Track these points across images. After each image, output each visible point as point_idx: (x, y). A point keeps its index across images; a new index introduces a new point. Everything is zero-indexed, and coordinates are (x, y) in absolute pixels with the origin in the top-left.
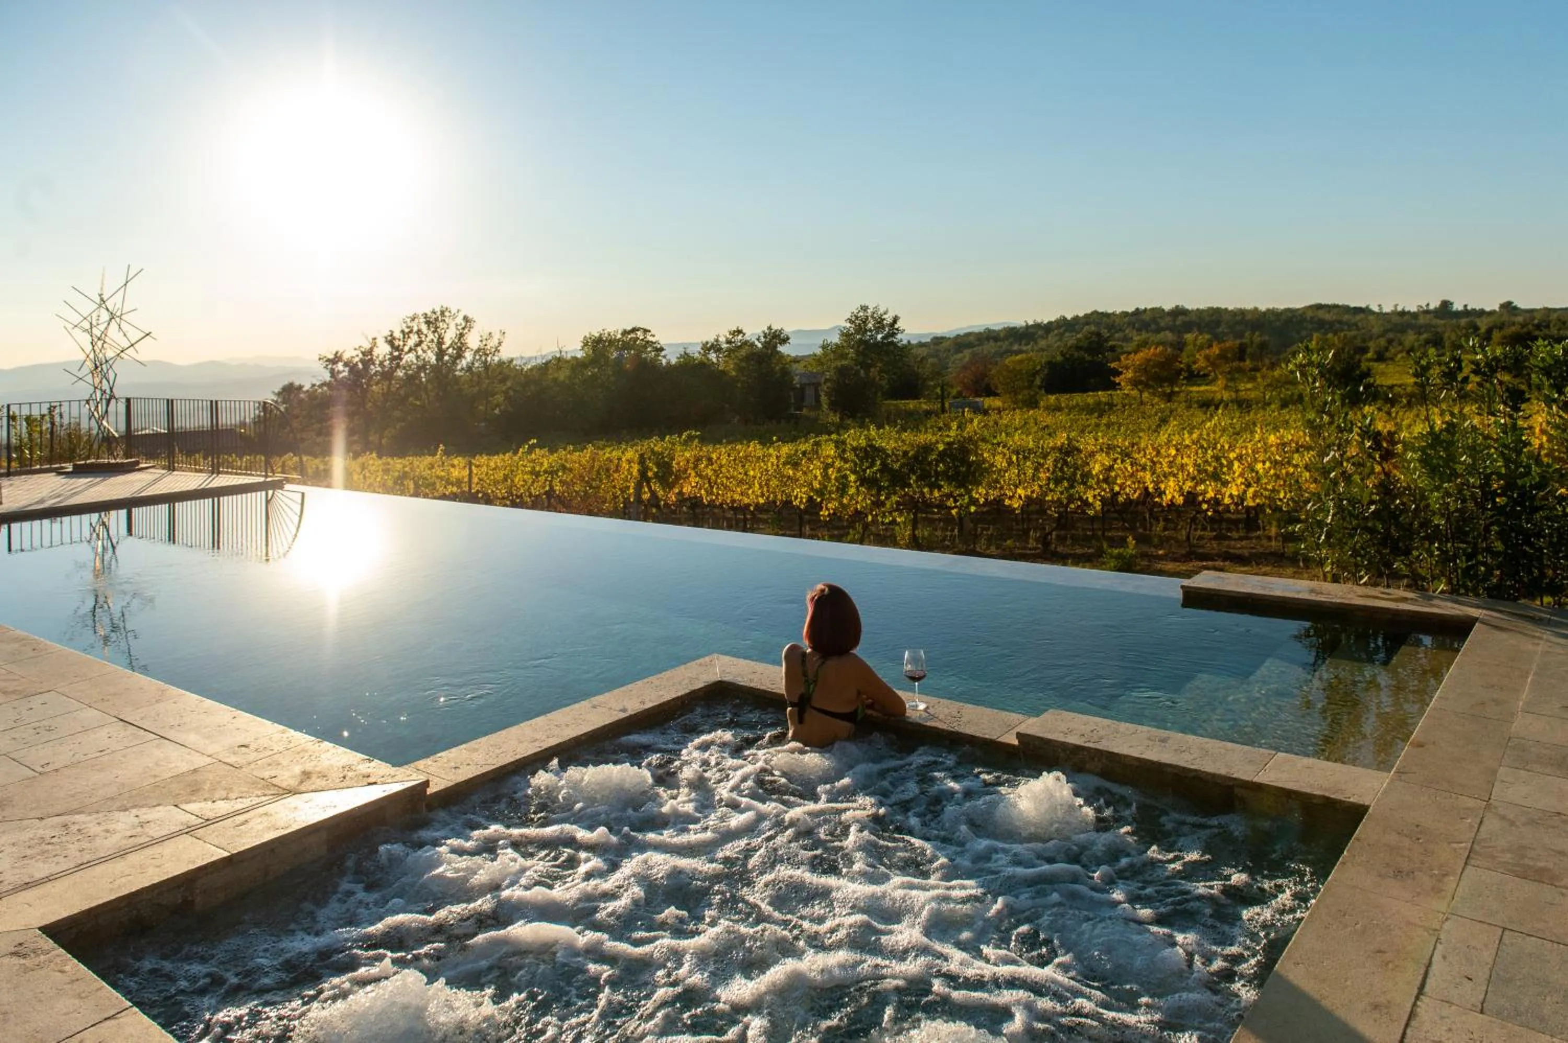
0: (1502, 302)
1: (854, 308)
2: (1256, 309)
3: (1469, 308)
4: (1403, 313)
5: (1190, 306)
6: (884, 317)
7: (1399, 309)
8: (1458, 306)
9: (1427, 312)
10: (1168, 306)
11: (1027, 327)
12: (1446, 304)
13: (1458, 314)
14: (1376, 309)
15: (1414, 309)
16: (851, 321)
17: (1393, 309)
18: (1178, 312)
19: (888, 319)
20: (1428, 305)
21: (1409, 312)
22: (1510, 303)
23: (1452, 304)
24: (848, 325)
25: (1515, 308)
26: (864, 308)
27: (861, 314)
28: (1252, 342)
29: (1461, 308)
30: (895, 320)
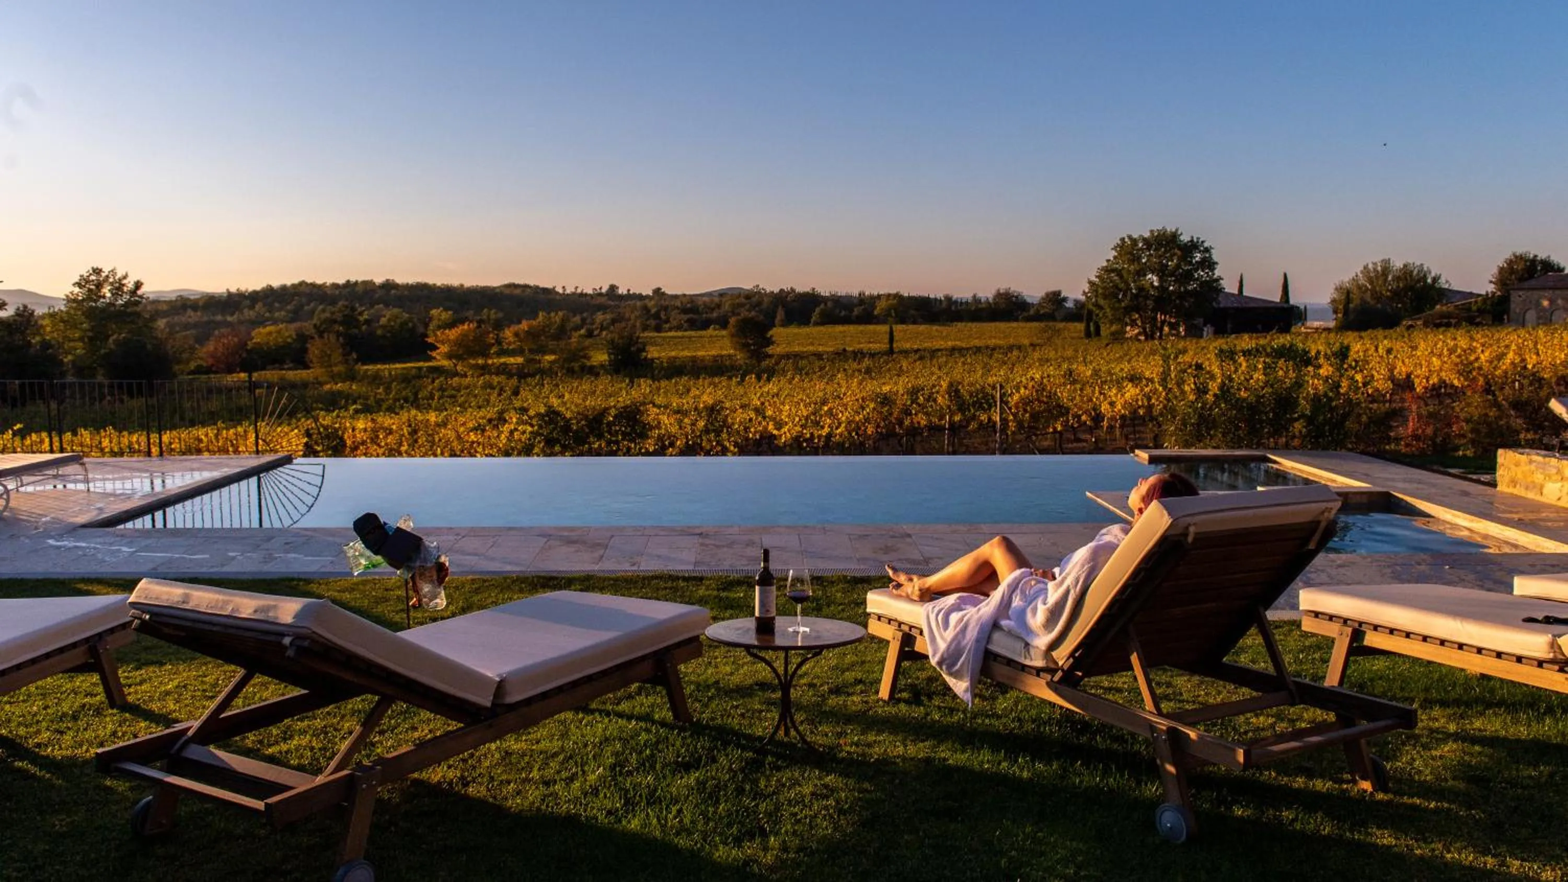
0: (654, 287)
1: (84, 270)
2: (462, 286)
3: (631, 292)
4: (582, 295)
5: (400, 280)
6: (124, 282)
7: (579, 291)
8: (622, 291)
9: (600, 294)
10: (379, 280)
11: (230, 295)
12: (613, 288)
13: (621, 297)
14: (561, 291)
15: (590, 292)
16: (78, 284)
17: (573, 290)
18: (389, 286)
19: (130, 284)
20: (601, 288)
21: (586, 295)
22: (659, 289)
23: (618, 288)
24: (77, 290)
25: (664, 294)
26: (97, 271)
27: (93, 278)
28: (489, 319)
29: (625, 292)
30: (138, 285)
